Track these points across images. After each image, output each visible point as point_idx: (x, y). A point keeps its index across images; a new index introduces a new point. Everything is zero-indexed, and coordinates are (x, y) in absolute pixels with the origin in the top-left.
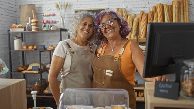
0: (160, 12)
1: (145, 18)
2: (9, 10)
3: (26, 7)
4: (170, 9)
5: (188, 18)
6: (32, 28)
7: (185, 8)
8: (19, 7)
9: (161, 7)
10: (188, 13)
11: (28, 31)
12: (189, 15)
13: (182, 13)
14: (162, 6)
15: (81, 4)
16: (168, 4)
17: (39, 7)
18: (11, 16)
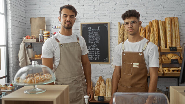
0: (155, 27)
1: (143, 31)
2: (21, 22)
3: (37, 19)
4: (163, 24)
5: (178, 32)
6: (44, 39)
7: (176, 24)
8: (30, 19)
9: (156, 22)
10: (178, 29)
11: (41, 41)
12: (179, 30)
13: (173, 28)
14: (158, 22)
15: (86, 19)
16: (162, 21)
17: (47, 20)
18: (22, 28)
